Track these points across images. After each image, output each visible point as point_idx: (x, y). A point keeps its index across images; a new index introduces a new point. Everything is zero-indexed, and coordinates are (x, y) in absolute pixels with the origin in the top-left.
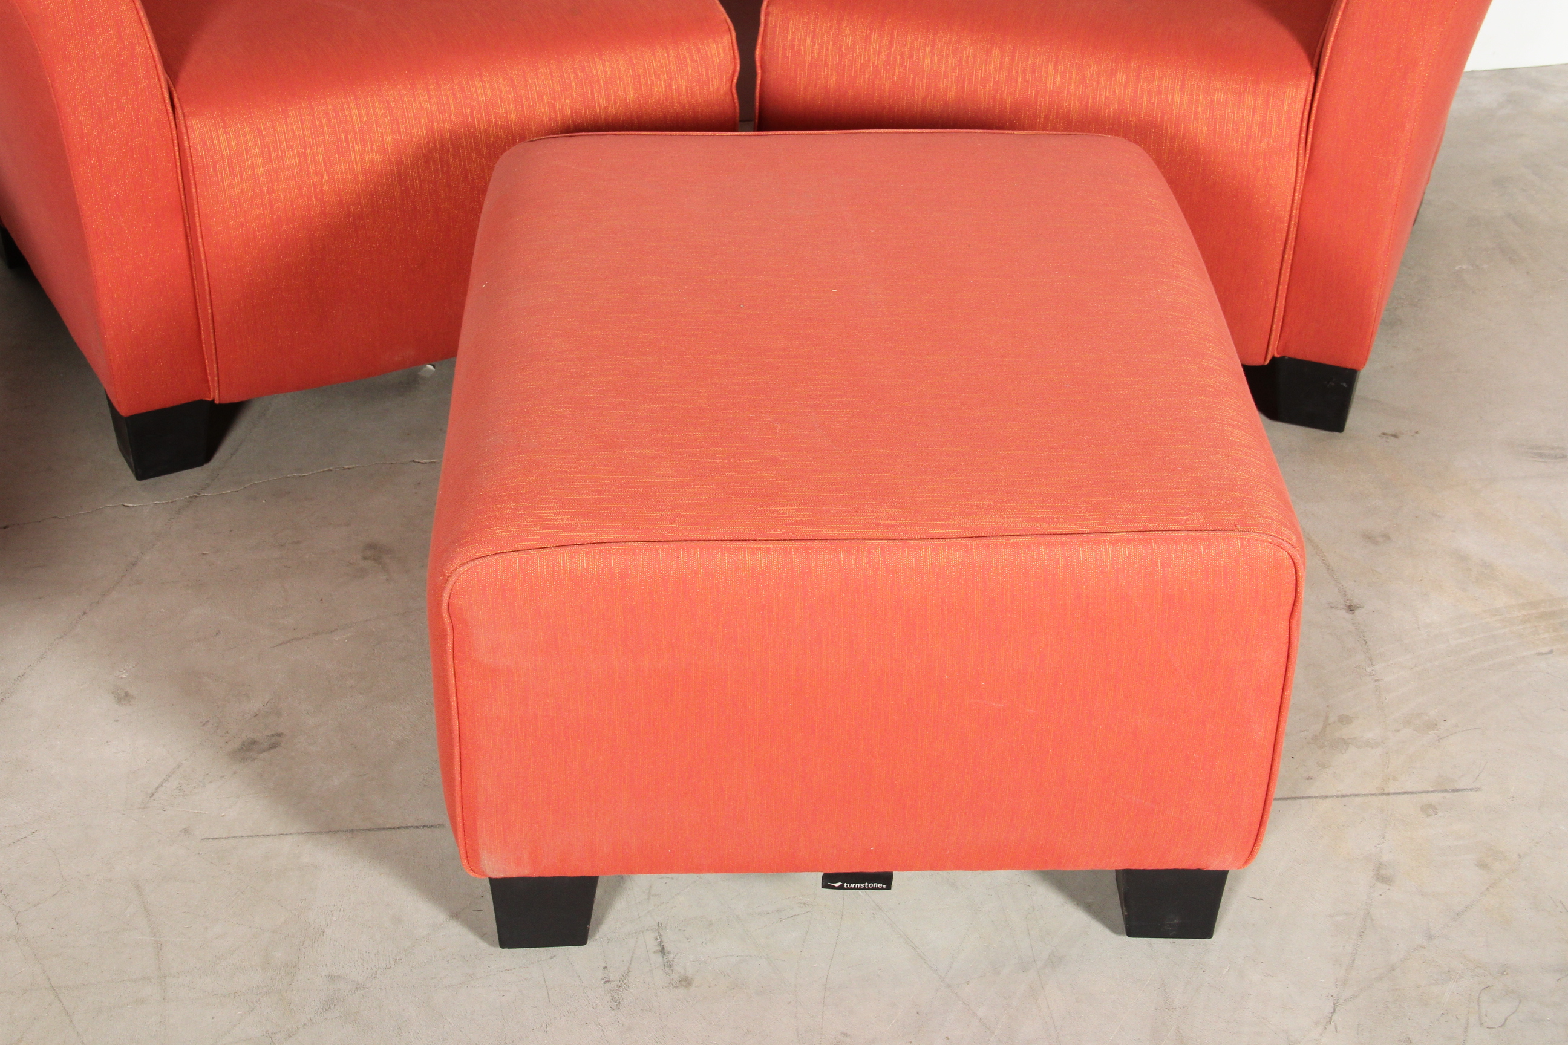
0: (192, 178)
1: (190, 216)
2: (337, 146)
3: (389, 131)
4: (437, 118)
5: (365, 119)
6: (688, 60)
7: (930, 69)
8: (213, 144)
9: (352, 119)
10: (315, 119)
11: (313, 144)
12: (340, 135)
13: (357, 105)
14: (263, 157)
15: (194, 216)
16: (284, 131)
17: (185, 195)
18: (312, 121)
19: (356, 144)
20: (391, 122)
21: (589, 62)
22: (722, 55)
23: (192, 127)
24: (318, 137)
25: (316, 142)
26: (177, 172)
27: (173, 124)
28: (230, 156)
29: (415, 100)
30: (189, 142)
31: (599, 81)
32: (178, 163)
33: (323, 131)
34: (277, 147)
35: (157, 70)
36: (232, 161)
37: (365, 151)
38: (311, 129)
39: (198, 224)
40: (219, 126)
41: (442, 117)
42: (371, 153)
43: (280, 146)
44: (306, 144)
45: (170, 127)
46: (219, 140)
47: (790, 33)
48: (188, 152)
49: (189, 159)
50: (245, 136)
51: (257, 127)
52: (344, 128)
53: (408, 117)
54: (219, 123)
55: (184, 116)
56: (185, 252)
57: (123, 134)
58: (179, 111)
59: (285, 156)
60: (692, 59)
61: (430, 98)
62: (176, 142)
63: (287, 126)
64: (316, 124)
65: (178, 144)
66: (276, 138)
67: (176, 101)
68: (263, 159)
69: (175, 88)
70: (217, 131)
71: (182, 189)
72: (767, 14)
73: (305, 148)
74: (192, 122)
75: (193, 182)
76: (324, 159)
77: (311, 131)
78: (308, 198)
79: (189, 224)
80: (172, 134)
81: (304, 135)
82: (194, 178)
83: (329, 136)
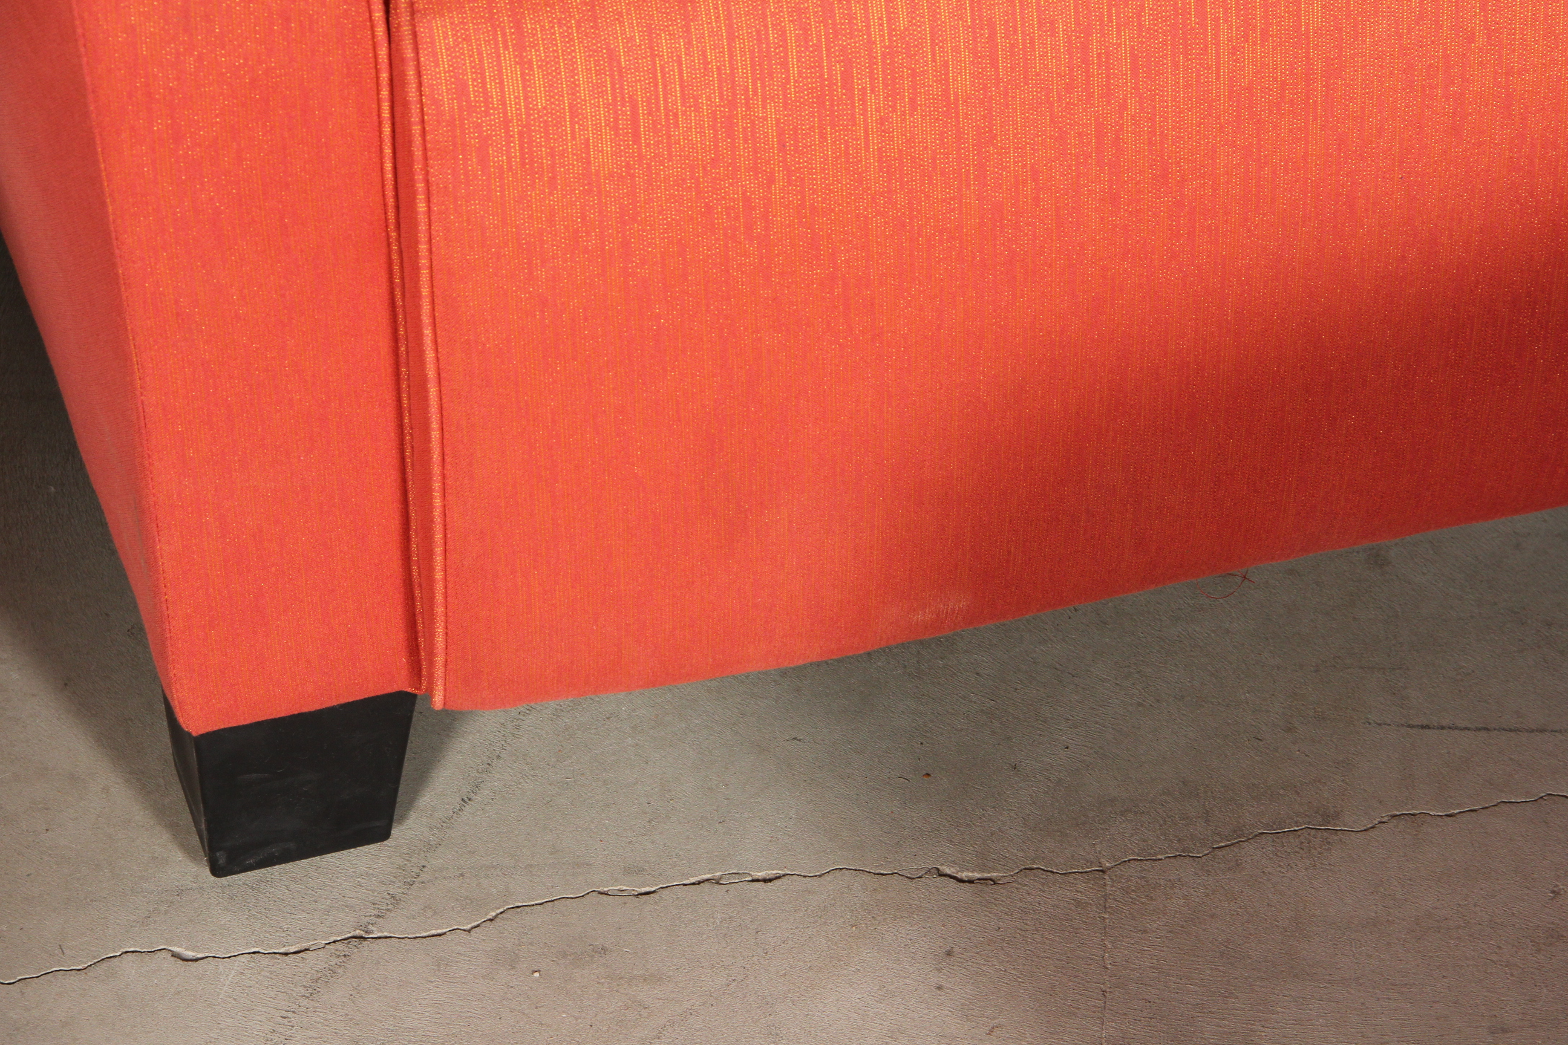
0: (419, 177)
1: (405, 259)
2: (818, 97)
3: (965, 54)
4: (1101, 20)
5: (902, 22)
8: (485, 92)
9: (868, 27)
10: (766, 26)
11: (755, 93)
12: (830, 69)
14: (616, 128)
15: (416, 269)
16: (679, 57)
17: (397, 208)
18: (758, 32)
19: (872, 91)
20: (974, 32)
23: (433, 42)
24: (771, 75)
25: (763, 87)
26: (381, 150)
27: (380, 31)
28: (528, 125)
30: (420, 84)
32: (387, 130)
33: (786, 56)
34: (657, 98)
36: (530, 137)
37: (894, 110)
38: (752, 52)
39: (425, 291)
40: (505, 42)
41: (1118, 16)
42: (912, 115)
43: (666, 100)
44: (734, 94)
45: (373, 36)
46: (501, 82)
48: (415, 109)
49: (416, 129)
50: (573, 72)
51: (608, 49)
52: (843, 49)
53: (1023, 18)
54: (504, 34)
55: (413, 13)
56: (384, 344)
57: (246, 60)
59: (677, 126)
62: (384, 76)
63: (689, 44)
64: (767, 38)
65: (391, 80)
66: (655, 77)
68: (617, 135)
70: (498, 56)
71: (390, 193)
73: (732, 104)
74: (431, 30)
76: (781, 133)
77: (752, 59)
78: (725, 234)
79: (402, 278)
80: (376, 56)
81: (732, 69)
82: (427, 173)
83: (800, 72)
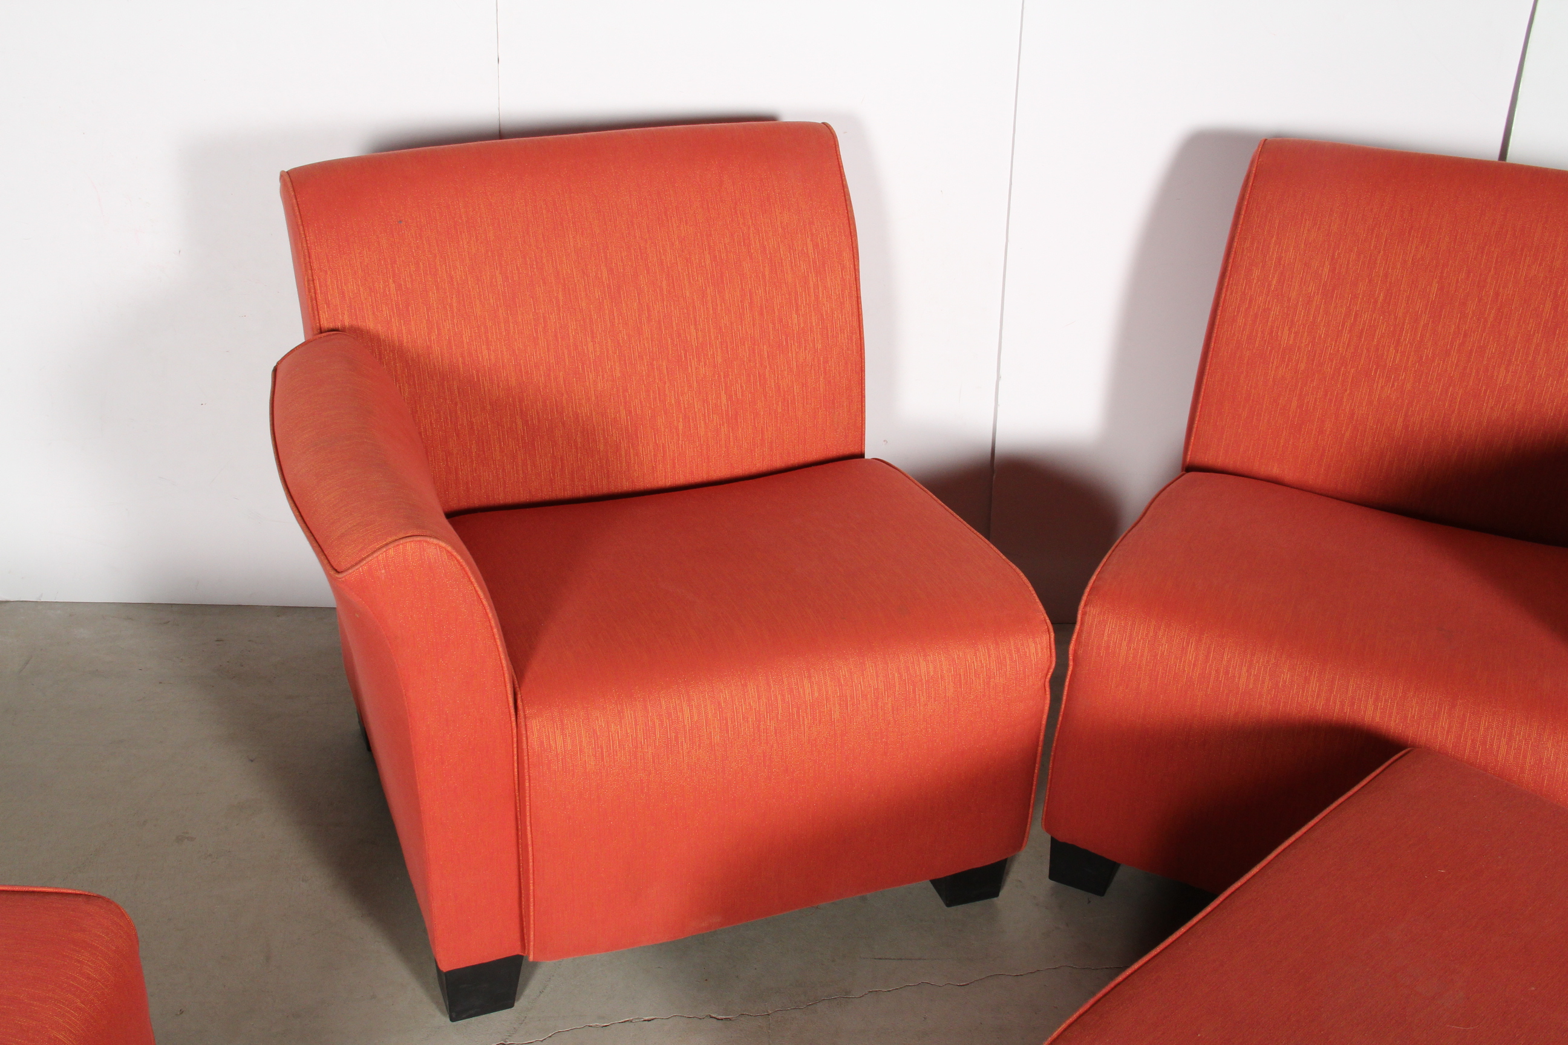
0: (526, 774)
1: (521, 804)
2: (666, 745)
3: (718, 730)
4: (764, 718)
5: (696, 718)
6: (1008, 660)
7: (1246, 687)
8: (550, 745)
9: (684, 720)
10: (648, 720)
11: (644, 744)
12: (670, 735)
13: (689, 706)
14: (595, 756)
15: (525, 806)
16: (618, 732)
17: (519, 786)
18: (645, 723)
19: (685, 742)
20: (720, 722)
21: (913, 663)
22: (1040, 655)
23: (532, 727)
24: (650, 737)
25: (647, 741)
26: (513, 765)
27: (514, 724)
28: (565, 756)
29: (745, 700)
30: (527, 743)
31: (921, 680)
32: (516, 758)
33: (655, 731)
34: (610, 746)
35: (504, 678)
36: (565, 760)
37: (693, 749)
38: (643, 730)
39: (528, 814)
40: (557, 728)
42: (699, 751)
43: (613, 746)
44: (637, 744)
45: (512, 727)
46: (556, 741)
47: (1106, 634)
48: (525, 751)
49: (526, 758)
50: (580, 737)
51: (593, 729)
52: (675, 728)
53: (737, 717)
54: (557, 725)
56: (514, 832)
57: (467, 735)
58: (521, 713)
59: (617, 756)
60: (1011, 659)
61: (759, 699)
62: (515, 739)
63: (621, 727)
64: (648, 724)
65: (517, 741)
66: (609, 739)
67: (519, 702)
68: (596, 759)
69: (520, 687)
70: (555, 732)
71: (516, 779)
72: (1084, 614)
73: (636, 747)
74: (531, 723)
75: (527, 777)
76: (653, 757)
77: (643, 732)
78: (634, 793)
79: (520, 809)
80: (512, 733)
81: (636, 735)
82: (529, 773)
83: (660, 736)
